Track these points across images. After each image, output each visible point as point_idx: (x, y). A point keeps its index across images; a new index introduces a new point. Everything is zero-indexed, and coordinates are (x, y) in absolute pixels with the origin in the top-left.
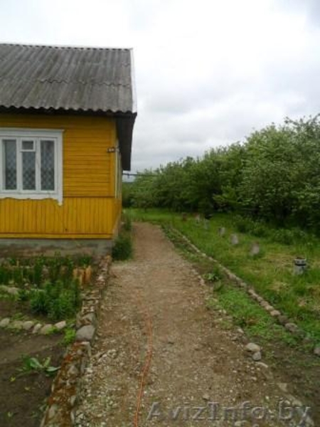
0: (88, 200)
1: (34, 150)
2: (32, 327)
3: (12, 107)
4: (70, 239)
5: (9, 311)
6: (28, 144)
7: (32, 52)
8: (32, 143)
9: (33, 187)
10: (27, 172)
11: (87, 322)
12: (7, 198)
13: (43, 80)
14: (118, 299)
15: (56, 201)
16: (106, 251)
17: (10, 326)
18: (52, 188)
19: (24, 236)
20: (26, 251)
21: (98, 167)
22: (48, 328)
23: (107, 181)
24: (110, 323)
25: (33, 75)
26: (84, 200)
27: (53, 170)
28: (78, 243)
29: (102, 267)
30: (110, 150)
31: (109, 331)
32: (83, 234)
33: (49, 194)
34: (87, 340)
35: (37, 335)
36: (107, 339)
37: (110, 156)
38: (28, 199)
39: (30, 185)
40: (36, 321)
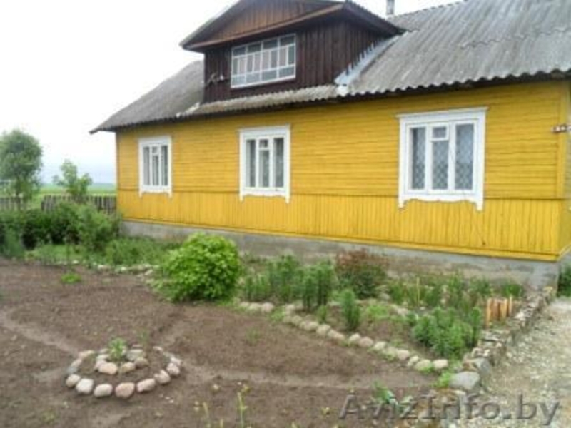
0: (520, 203)
1: (446, 138)
2: (408, 359)
3: (421, 87)
4: (490, 257)
5: (391, 334)
6: (439, 131)
7: (457, 11)
8: (444, 129)
9: (445, 186)
10: (439, 167)
11: (472, 367)
12: (412, 200)
13: (464, 45)
14: (541, 351)
15: (474, 204)
16: (547, 279)
17: (384, 352)
18: (469, 186)
19: (431, 248)
20: (433, 267)
21: (539, 155)
22: (425, 363)
23: (552, 175)
24: (512, 379)
25: (452, 42)
26: (514, 203)
27: (472, 162)
28: (503, 264)
29: (532, 300)
30: (558, 129)
31: (506, 389)
32: (511, 251)
33: (464, 194)
34: (464, 390)
35: (412, 369)
36: (496, 398)
37: (557, 139)
38: (438, 202)
39: (440, 183)
40: (414, 352)
